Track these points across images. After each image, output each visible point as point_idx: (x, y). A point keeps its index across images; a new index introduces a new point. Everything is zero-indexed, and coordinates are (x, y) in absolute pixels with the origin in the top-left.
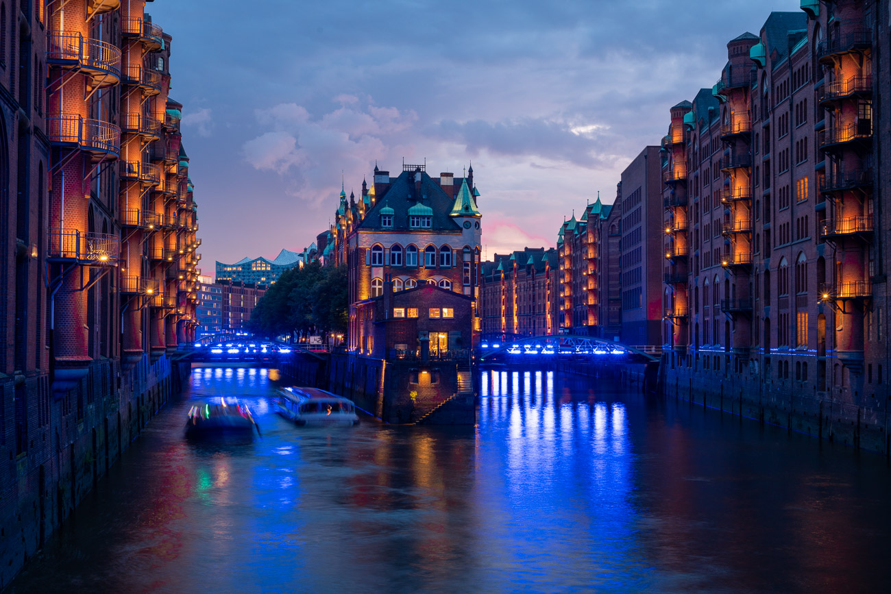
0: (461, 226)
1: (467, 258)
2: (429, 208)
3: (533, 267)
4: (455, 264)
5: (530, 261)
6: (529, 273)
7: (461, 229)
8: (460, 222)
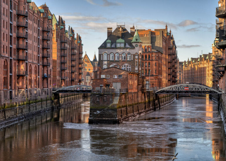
0: (134, 46)
1: (137, 57)
2: (123, 40)
3: (208, 60)
4: (132, 59)
5: (207, 58)
6: (207, 62)
7: (134, 47)
8: (134, 44)
